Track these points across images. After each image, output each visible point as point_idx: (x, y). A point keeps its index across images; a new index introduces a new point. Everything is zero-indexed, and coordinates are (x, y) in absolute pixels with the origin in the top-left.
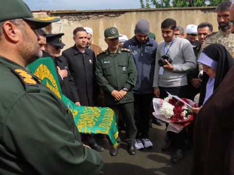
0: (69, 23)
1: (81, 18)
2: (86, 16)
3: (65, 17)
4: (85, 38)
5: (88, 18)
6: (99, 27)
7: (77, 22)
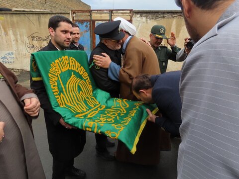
0: (147, 21)
1: (157, 16)
2: (162, 15)
3: (144, 15)
4: (78, 34)
5: (164, 17)
6: (171, 25)
7: (153, 20)
